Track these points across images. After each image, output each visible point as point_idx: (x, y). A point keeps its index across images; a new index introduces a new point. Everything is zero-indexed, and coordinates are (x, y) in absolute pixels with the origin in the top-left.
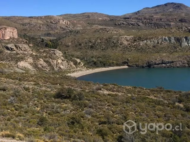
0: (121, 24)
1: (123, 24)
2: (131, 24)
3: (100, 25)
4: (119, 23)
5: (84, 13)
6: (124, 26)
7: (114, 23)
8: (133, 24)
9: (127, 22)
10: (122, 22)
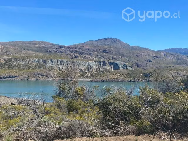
0: (52, 51)
1: (53, 51)
2: (60, 51)
3: (35, 51)
4: (50, 50)
5: (32, 41)
6: (54, 52)
7: (46, 50)
8: (61, 51)
9: (57, 49)
10: (53, 49)
